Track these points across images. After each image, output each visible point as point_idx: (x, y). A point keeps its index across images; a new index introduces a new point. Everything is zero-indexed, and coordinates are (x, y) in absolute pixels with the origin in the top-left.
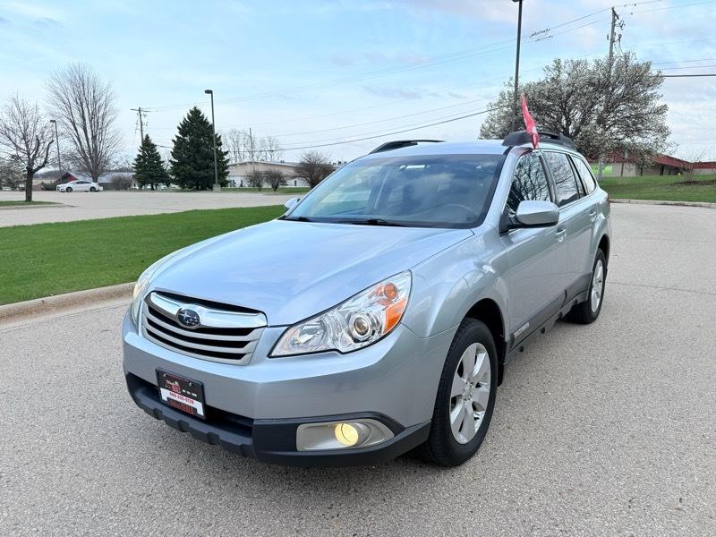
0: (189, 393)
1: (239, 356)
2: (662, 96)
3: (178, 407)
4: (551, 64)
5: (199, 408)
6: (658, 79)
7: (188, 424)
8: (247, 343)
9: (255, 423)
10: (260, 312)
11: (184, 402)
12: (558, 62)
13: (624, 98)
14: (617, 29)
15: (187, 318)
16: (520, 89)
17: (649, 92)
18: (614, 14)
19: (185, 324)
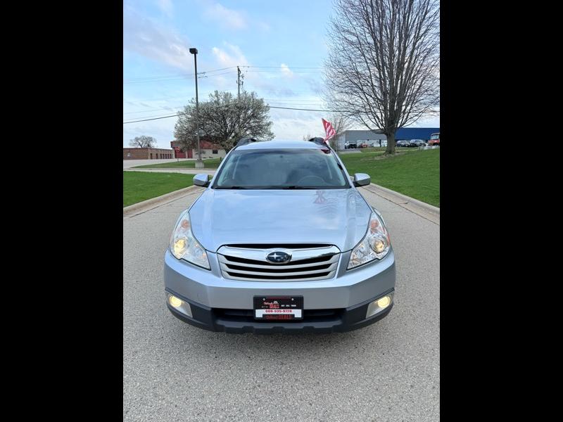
0: (287, 306)
1: (326, 274)
2: (270, 116)
3: (275, 318)
4: (214, 94)
5: (298, 313)
6: (268, 108)
7: (282, 327)
8: (330, 265)
9: (348, 310)
10: (333, 245)
11: (282, 313)
12: (216, 92)
13: (253, 116)
14: (241, 78)
15: (277, 258)
16: (200, 106)
17: (264, 115)
18: (239, 70)
19: (277, 261)
